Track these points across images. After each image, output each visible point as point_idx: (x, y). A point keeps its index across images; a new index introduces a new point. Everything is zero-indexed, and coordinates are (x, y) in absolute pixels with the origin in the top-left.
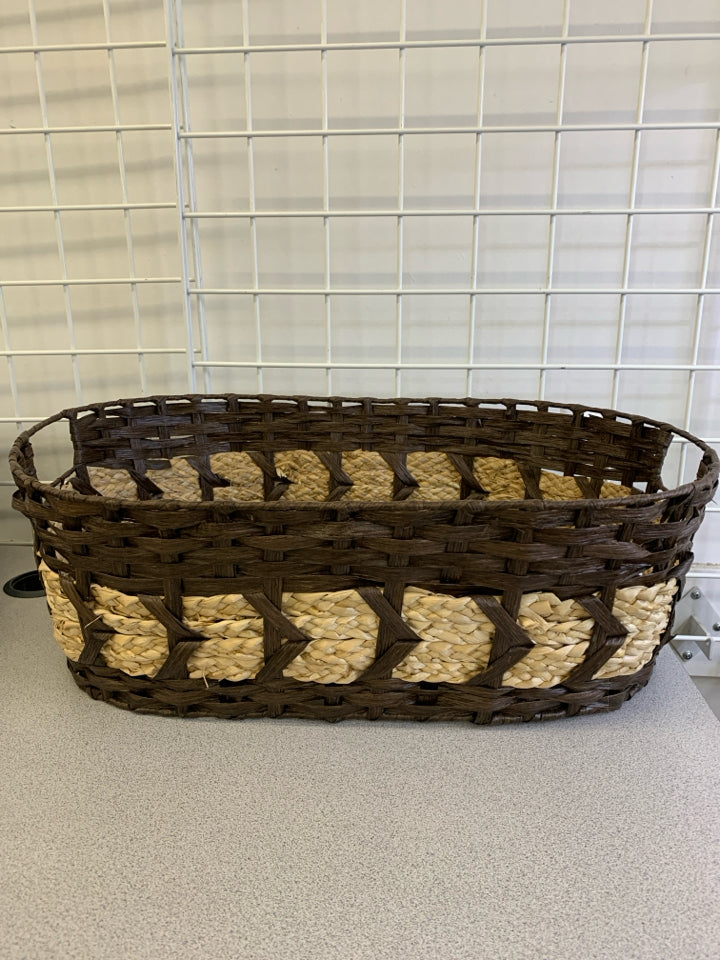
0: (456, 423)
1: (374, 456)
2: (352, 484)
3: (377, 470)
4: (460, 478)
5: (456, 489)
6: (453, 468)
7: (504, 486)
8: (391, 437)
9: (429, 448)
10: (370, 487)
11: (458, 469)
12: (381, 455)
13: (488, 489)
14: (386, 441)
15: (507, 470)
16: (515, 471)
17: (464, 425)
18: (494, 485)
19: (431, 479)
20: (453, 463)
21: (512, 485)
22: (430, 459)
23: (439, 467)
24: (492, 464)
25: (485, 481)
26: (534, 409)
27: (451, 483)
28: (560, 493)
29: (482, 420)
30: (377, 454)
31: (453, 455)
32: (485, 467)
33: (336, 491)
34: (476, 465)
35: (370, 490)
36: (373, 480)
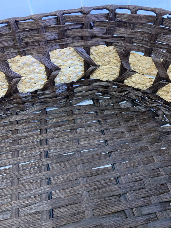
0: (77, 27)
1: (28, 59)
2: (21, 77)
3: (34, 66)
4: (83, 59)
5: (81, 66)
6: (78, 55)
7: (109, 62)
8: (37, 44)
9: (63, 47)
10: (32, 76)
11: (81, 55)
12: (33, 57)
13: (99, 63)
14: (34, 47)
15: (110, 53)
16: (115, 53)
17: (82, 27)
18: (103, 62)
19: (67, 64)
20: (78, 52)
21: (113, 60)
22: (64, 53)
23: (70, 56)
24: (101, 50)
25: (97, 59)
26: (129, 12)
27: (78, 64)
28: (142, 66)
29: (93, 23)
30: (30, 56)
31: (78, 48)
32: (97, 52)
33: (12, 83)
34: (91, 51)
35: (33, 78)
36: (33, 72)
